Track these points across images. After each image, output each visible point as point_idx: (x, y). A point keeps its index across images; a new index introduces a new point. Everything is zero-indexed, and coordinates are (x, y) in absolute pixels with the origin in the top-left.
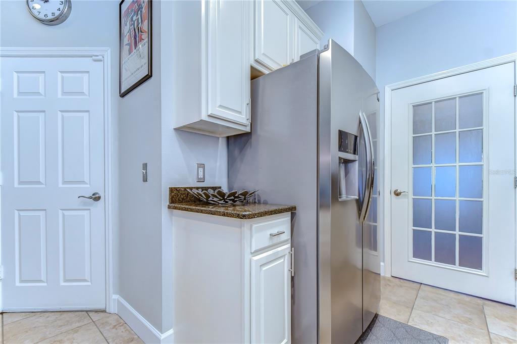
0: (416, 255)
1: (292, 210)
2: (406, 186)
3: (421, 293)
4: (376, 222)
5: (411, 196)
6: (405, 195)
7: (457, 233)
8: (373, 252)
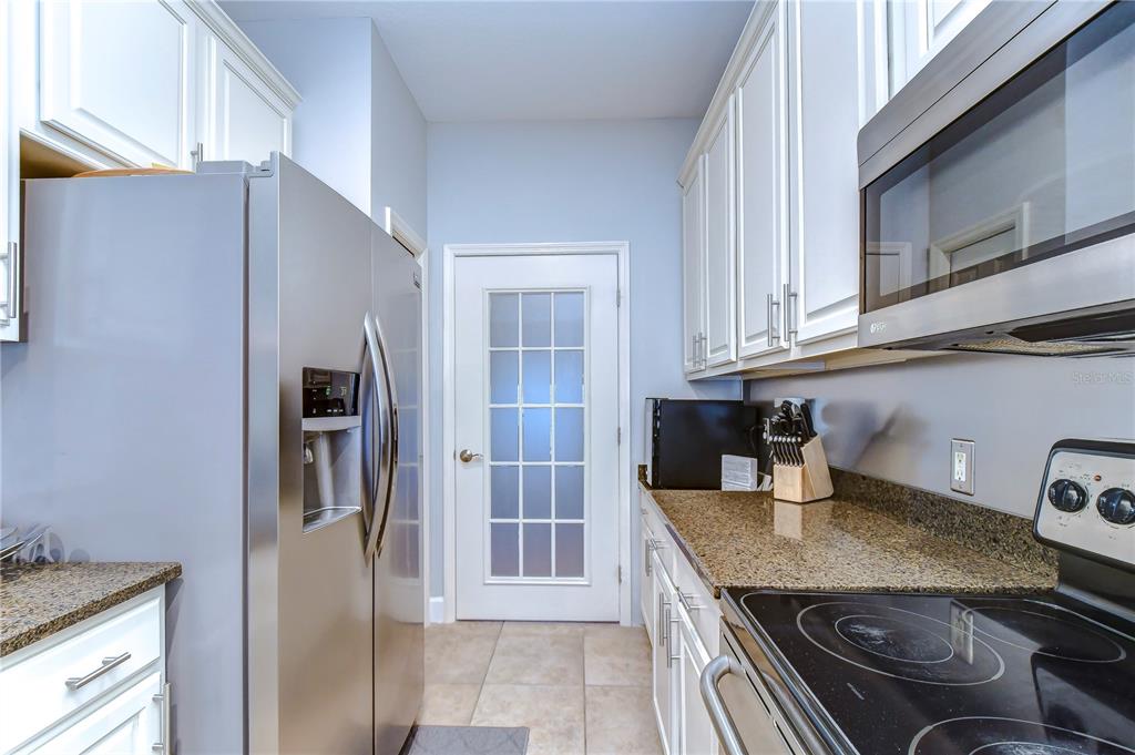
0: (496, 571)
1: (169, 580)
2: (480, 443)
3: (502, 643)
4: (417, 518)
5: (488, 462)
6: (479, 460)
7: (553, 521)
8: (410, 581)
